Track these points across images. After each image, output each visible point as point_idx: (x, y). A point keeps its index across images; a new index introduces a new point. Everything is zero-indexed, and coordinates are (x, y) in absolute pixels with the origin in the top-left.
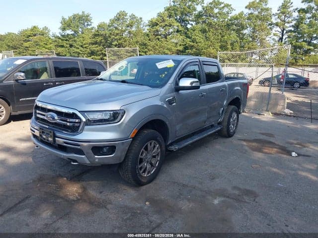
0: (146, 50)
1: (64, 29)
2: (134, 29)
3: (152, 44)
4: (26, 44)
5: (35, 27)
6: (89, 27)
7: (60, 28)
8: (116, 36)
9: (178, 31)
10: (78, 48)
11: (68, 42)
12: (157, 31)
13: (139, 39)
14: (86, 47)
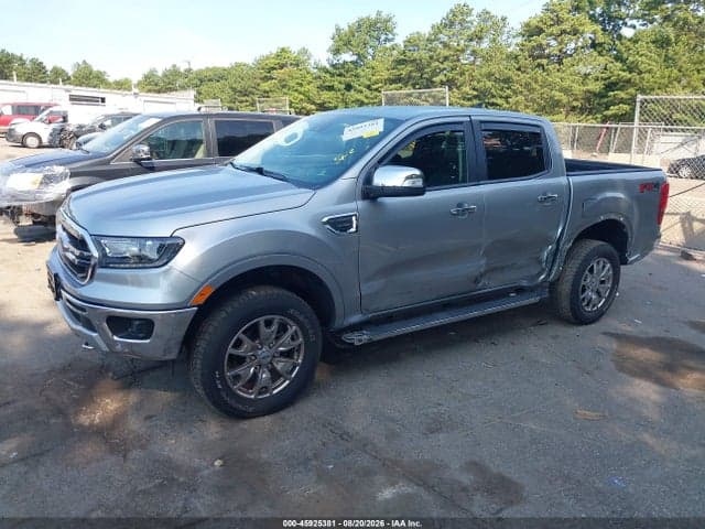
0: (509, 92)
1: (337, 52)
2: (485, 44)
3: (524, 78)
4: (265, 86)
5: (283, 50)
6: (388, 45)
7: (329, 50)
8: (442, 63)
9: (594, 45)
10: (362, 92)
11: (343, 79)
12: (540, 46)
13: (494, 68)
14: (376, 90)
